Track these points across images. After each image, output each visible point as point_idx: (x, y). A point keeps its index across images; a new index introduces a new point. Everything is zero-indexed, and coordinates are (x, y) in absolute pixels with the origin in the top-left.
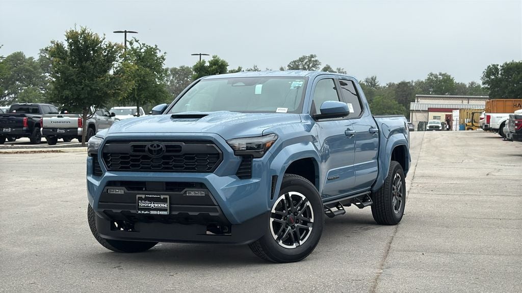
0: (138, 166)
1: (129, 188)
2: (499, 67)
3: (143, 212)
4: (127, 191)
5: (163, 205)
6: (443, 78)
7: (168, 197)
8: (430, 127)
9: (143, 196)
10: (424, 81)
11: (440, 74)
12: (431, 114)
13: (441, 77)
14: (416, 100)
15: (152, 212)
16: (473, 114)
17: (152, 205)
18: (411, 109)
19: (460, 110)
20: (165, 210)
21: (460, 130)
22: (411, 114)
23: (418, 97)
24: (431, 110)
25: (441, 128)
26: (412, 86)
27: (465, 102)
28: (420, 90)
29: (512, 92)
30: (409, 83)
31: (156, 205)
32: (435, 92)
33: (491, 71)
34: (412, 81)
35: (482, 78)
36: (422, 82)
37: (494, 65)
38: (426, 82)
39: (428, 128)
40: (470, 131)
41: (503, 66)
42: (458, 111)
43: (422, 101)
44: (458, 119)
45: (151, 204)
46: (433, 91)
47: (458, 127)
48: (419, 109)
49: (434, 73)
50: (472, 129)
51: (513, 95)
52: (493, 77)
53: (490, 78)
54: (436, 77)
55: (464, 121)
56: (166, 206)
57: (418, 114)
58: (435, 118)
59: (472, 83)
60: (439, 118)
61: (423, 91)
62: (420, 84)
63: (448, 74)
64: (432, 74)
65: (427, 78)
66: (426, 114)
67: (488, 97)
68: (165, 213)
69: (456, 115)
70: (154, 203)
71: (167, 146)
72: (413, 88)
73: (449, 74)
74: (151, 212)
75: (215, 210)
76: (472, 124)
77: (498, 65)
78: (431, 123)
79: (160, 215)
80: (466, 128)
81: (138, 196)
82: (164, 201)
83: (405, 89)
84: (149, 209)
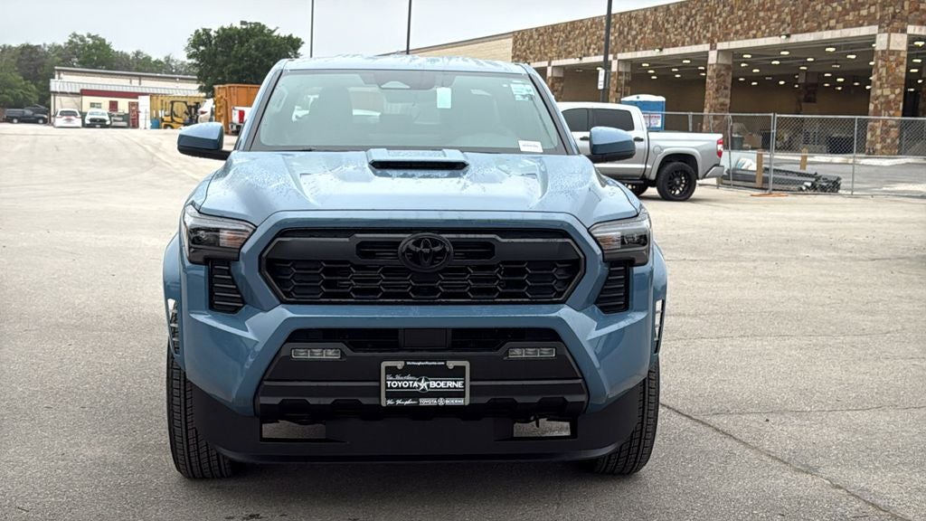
0: (376, 291)
1: (354, 346)
2: (212, 33)
3: (399, 402)
4: (349, 352)
5: (451, 384)
6: (94, 43)
7: (466, 364)
8: (92, 120)
9: (400, 365)
10: (63, 45)
11: (89, 36)
12: (87, 100)
13: (90, 41)
14: (57, 76)
15: (424, 402)
16: (172, 103)
17: (423, 384)
18: (52, 89)
19: (152, 95)
20: (460, 394)
21: (152, 127)
22: (52, 97)
23: (59, 70)
24: (84, 93)
25: (108, 123)
26: (45, 52)
27: (135, 82)
28: (59, 59)
29: (235, 72)
30: (39, 46)
31: (433, 384)
32: (83, 64)
33: (201, 39)
34: (44, 45)
35: (187, 48)
36: (60, 47)
37: (204, 30)
38: (66, 48)
39: (87, 122)
40: (169, 130)
41: (218, 32)
42: (148, 97)
43: (66, 78)
44: (148, 110)
45: (420, 381)
46: (79, 63)
47: (149, 124)
48: (66, 90)
49: (78, 33)
50: (172, 127)
51: (235, 78)
52: (202, 48)
53: (198, 50)
54: (82, 39)
55: (157, 114)
56: (459, 384)
57: (65, 99)
58: (92, 105)
59: (138, 53)
60: (99, 106)
61: (63, 61)
62: (56, 49)
63: (101, 36)
64: (75, 35)
65: (67, 41)
66: (77, 99)
67: (196, 77)
68: (459, 402)
69: (144, 103)
70: (426, 380)
71: (455, 244)
72: (46, 55)
73: (103, 37)
74: (421, 400)
75: (577, 390)
76: (172, 118)
77: (210, 30)
78: (92, 114)
79: (445, 406)
80: (163, 124)
81: (384, 364)
82: (458, 373)
83: (33, 56)
84: (417, 395)
